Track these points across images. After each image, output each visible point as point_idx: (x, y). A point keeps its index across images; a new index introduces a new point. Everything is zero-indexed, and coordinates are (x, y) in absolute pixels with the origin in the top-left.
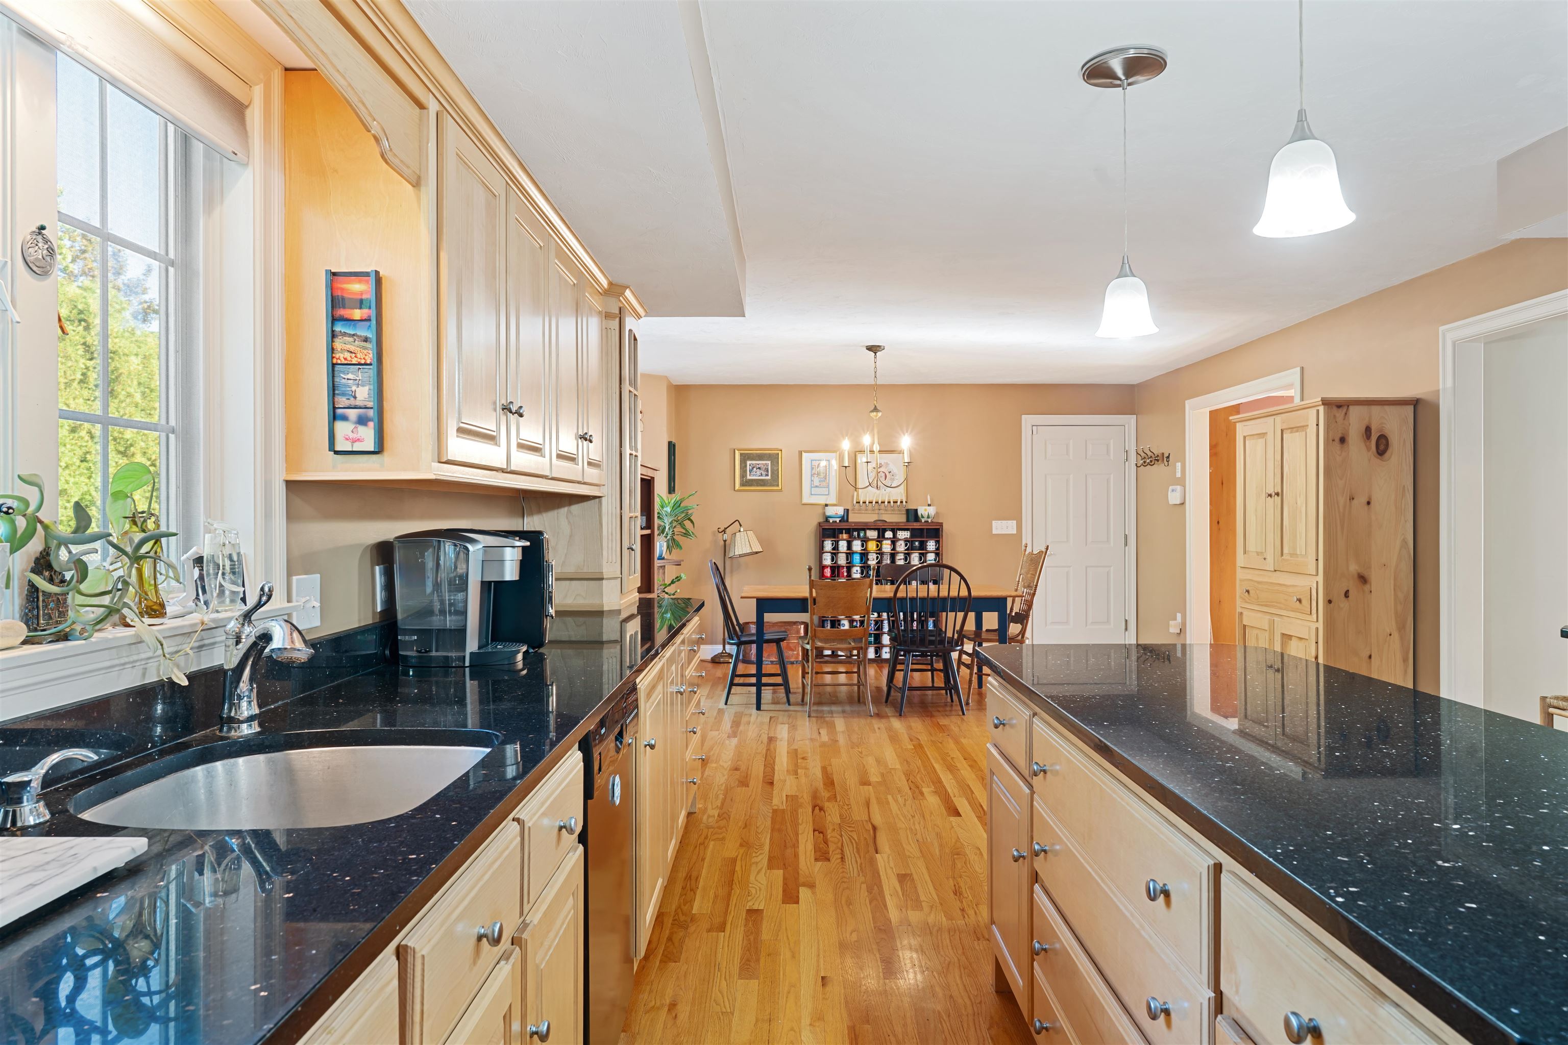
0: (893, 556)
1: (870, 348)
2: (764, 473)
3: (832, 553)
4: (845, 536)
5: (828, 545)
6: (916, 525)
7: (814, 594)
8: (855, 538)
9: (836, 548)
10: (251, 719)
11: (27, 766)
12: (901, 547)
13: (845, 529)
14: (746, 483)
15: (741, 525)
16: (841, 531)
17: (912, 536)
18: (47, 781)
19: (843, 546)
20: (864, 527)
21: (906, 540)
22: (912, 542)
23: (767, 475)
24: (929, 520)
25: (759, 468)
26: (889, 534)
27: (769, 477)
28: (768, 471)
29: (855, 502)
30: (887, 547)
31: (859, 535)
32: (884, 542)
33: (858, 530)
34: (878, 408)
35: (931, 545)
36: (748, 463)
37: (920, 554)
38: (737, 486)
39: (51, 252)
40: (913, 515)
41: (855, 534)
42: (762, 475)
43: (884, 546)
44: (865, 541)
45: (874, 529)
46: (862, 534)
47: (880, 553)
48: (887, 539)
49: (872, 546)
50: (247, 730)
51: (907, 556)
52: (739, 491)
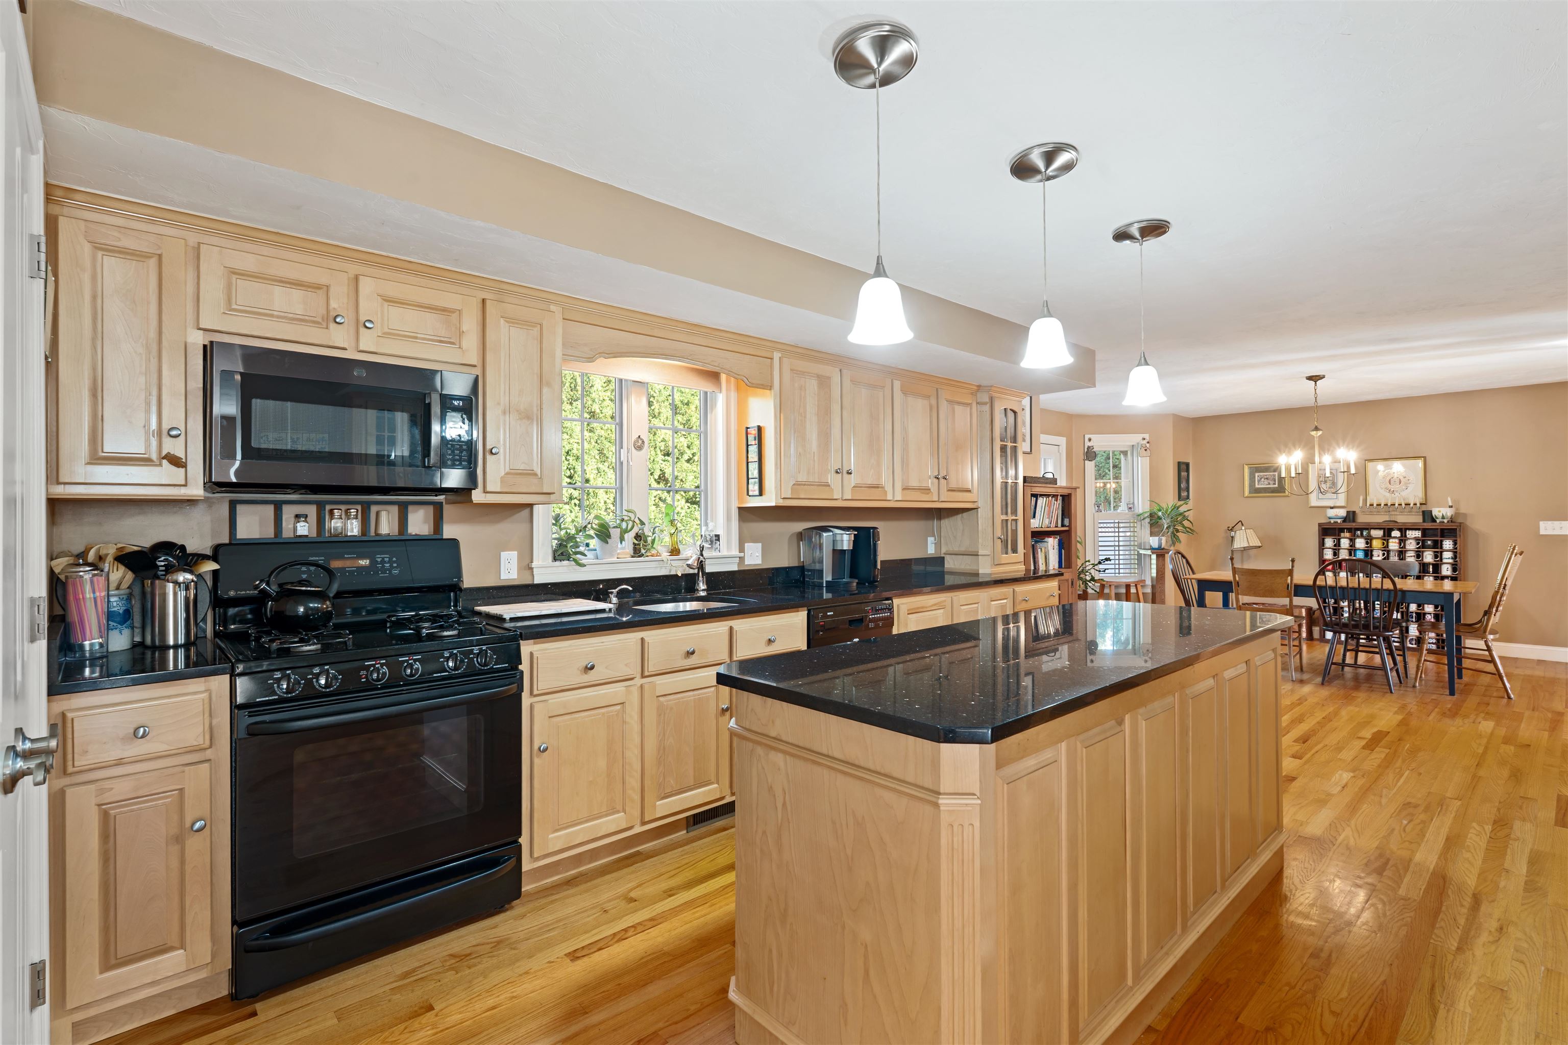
0: (1402, 553)
1: (1310, 378)
2: (1272, 482)
3: (1334, 549)
4: (1347, 535)
5: (1329, 542)
6: (1428, 525)
7: (1237, 579)
8: (1358, 536)
9: (1338, 545)
10: (703, 590)
11: (615, 589)
12: (1411, 545)
13: (1347, 529)
14: (1255, 491)
15: (1243, 525)
16: (1342, 530)
17: (1424, 535)
18: (618, 593)
19: (1345, 543)
20: (1369, 527)
21: (1416, 539)
22: (1423, 541)
23: (1275, 484)
24: (1446, 521)
25: (1267, 479)
26: (1396, 533)
27: (1276, 486)
28: (1275, 481)
29: (1368, 505)
30: (1394, 545)
31: (1362, 534)
32: (1391, 540)
33: (1362, 530)
34: (1319, 427)
35: (1448, 544)
36: (1257, 474)
37: (1435, 552)
38: (1247, 493)
39: (643, 442)
40: (1428, 516)
41: (1359, 532)
42: (1269, 484)
43: (1390, 544)
44: (1369, 540)
45: (1380, 529)
46: (1365, 533)
47: (1386, 550)
48: (1395, 538)
49: (1376, 544)
50: (703, 594)
51: (1419, 555)
52: (1247, 497)
